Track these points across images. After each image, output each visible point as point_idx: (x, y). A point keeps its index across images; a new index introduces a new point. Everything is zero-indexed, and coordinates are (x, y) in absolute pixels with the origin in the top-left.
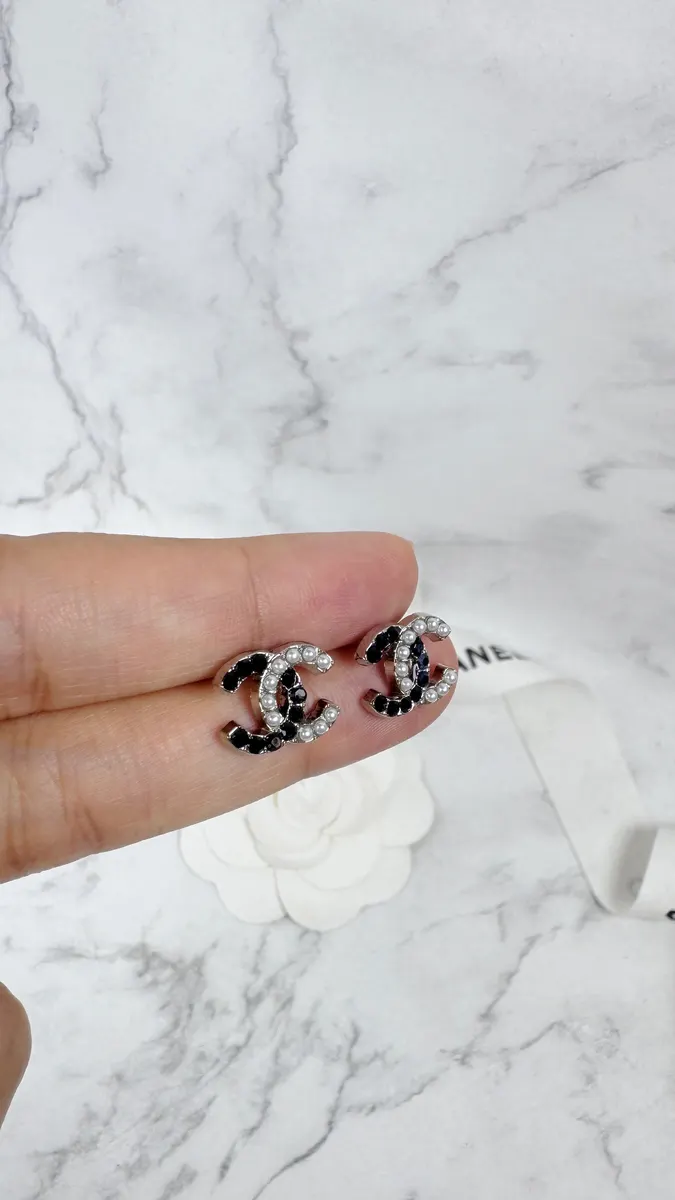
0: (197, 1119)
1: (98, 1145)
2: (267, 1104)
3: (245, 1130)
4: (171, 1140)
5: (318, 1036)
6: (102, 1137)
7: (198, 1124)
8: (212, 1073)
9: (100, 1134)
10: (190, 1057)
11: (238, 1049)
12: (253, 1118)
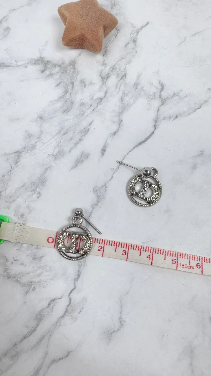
0: (86, 131)
1: (37, 147)
2: (121, 121)
3: (111, 134)
4: (74, 141)
5: (142, 89)
6: (38, 144)
7: (87, 134)
8: (89, 111)
9: (36, 142)
10: (76, 105)
11: (101, 99)
12: (114, 128)
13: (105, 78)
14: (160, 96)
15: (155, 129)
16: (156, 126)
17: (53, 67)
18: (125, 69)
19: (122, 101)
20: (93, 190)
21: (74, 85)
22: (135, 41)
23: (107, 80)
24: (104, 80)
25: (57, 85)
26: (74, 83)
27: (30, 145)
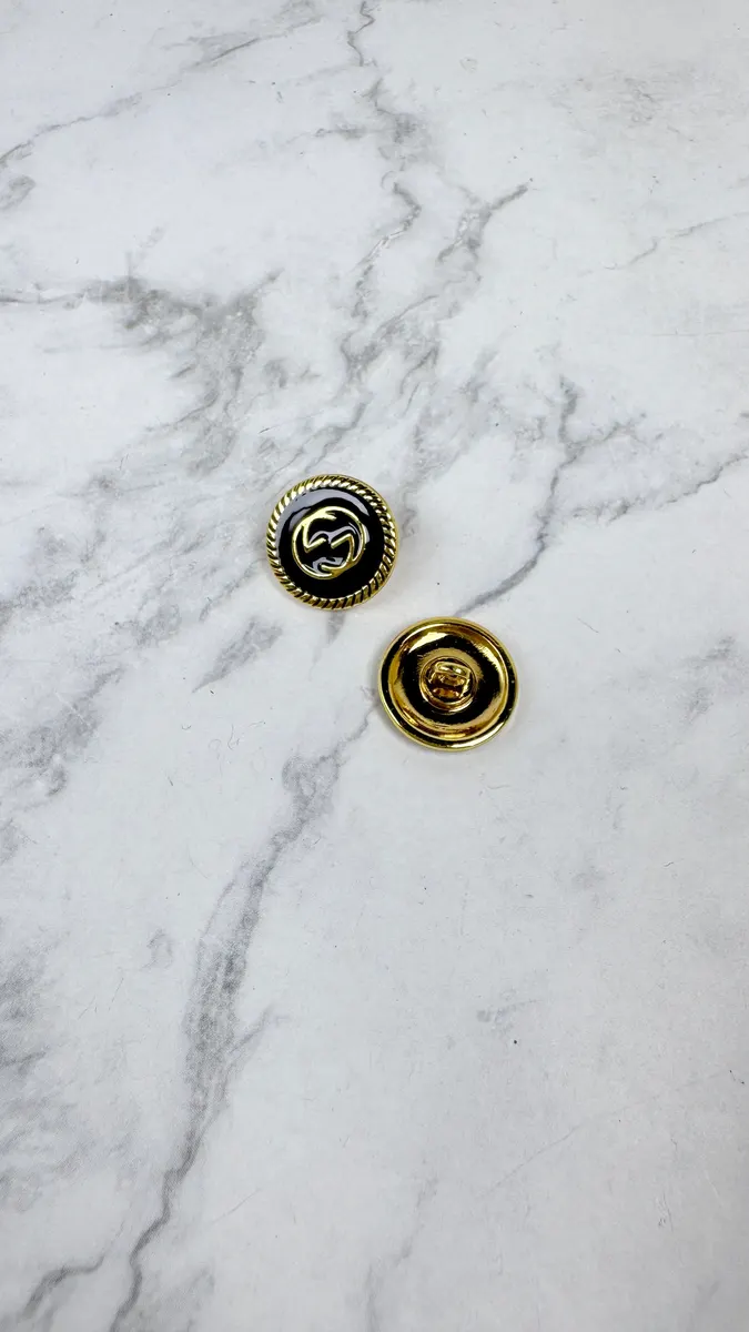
13: (357, 361)
14: (562, 432)
15: (542, 548)
16: (544, 540)
17: (170, 311)
18: (436, 331)
19: (418, 442)
20: (285, 773)
21: (243, 380)
22: (473, 245)
23: (365, 368)
24: (355, 367)
25: (181, 373)
26: (244, 371)
27: (49, 582)
